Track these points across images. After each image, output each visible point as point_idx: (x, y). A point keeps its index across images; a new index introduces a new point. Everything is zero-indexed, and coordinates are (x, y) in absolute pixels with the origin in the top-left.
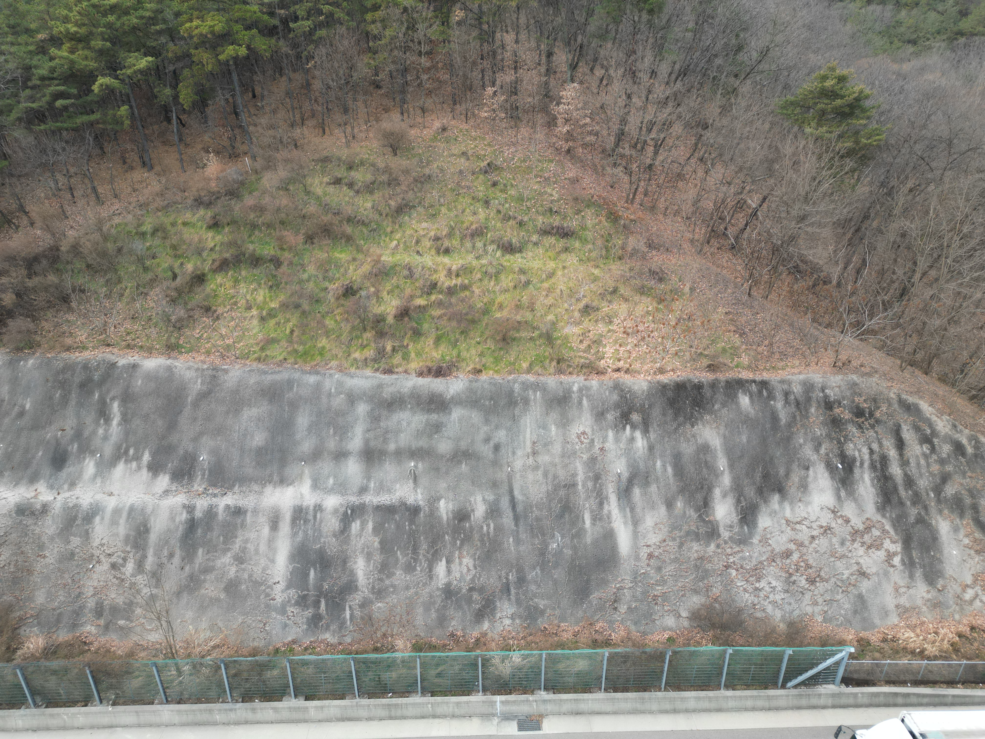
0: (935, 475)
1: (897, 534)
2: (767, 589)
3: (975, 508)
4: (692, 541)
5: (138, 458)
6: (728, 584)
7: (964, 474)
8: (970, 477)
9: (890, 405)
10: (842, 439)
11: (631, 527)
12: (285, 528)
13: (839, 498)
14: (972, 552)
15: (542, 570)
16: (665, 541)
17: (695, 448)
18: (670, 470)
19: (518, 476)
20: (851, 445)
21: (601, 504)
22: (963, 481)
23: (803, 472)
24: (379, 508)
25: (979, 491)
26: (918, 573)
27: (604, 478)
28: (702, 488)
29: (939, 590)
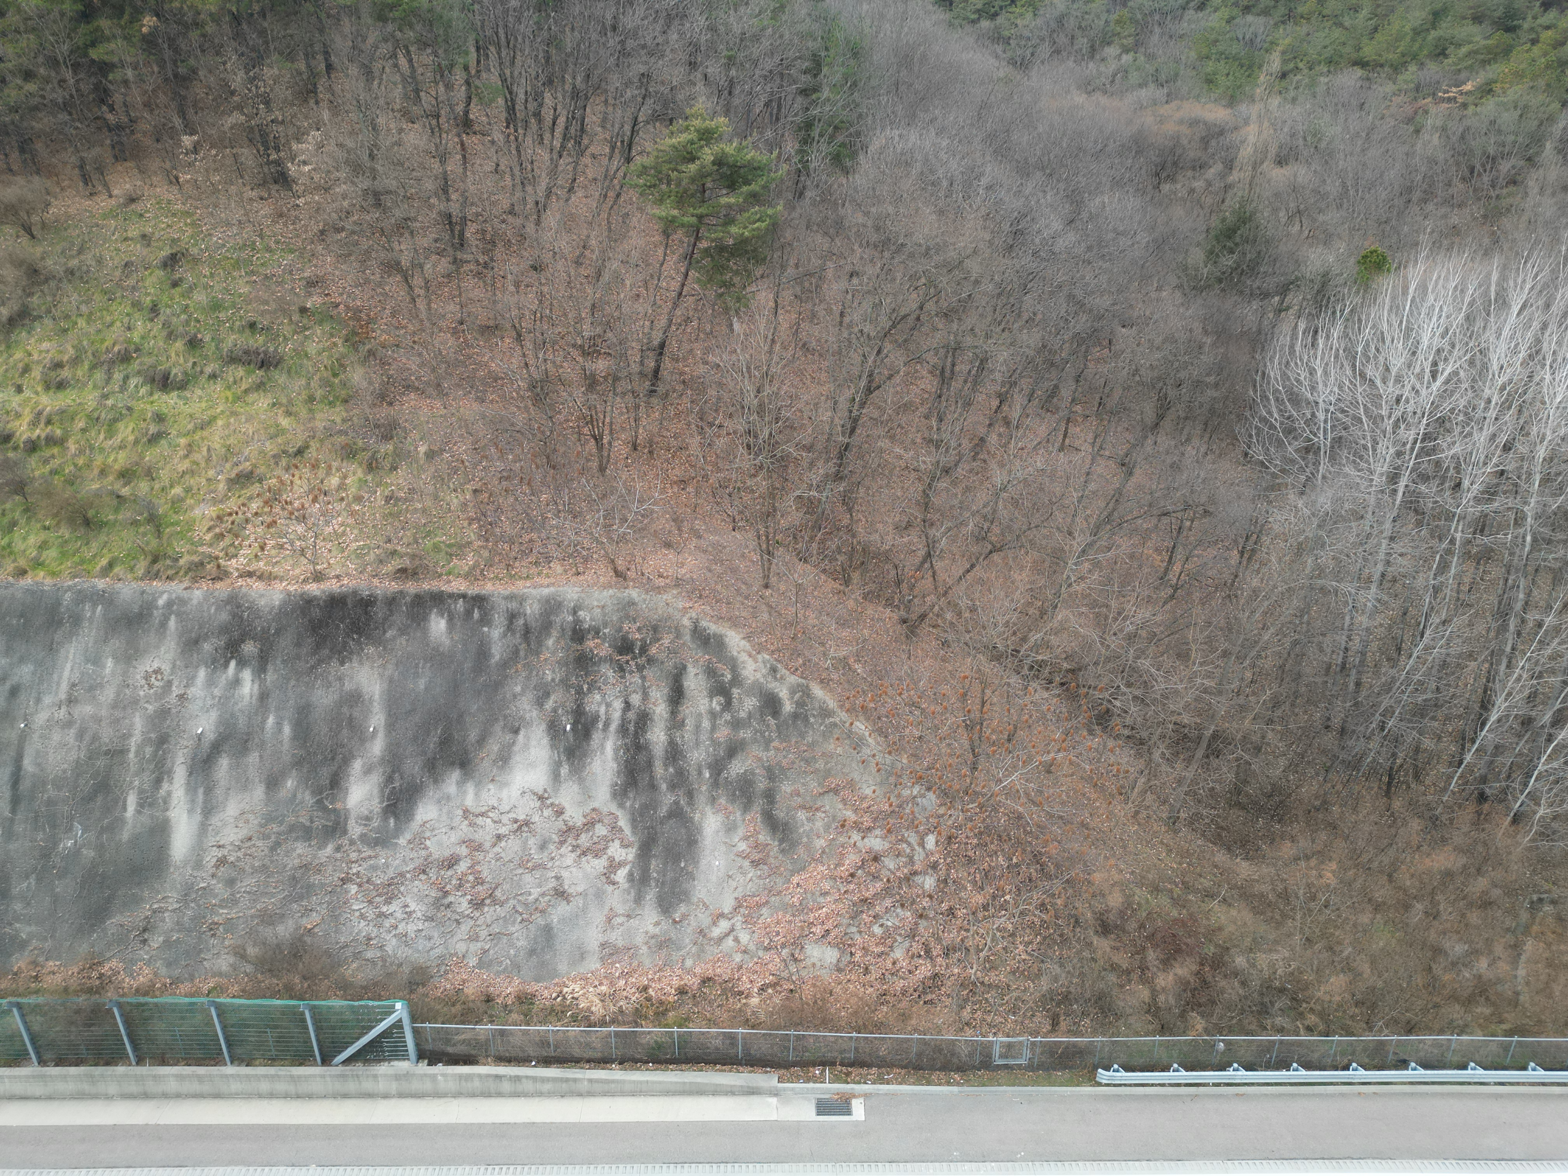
0: (719, 744)
1: (634, 833)
2: (399, 915)
3: (770, 796)
4: (296, 839)
6: (337, 909)
7: (767, 743)
8: (777, 749)
9: (678, 636)
10: (585, 687)
11: (198, 817)
13: (556, 776)
14: (746, 863)
15: (39, 880)
16: (250, 839)
17: (336, 697)
18: (287, 730)
19: (36, 737)
20: (598, 697)
21: (158, 782)
22: (764, 755)
23: (508, 737)
25: (783, 770)
26: (651, 895)
27: (173, 742)
28: (333, 759)
29: (675, 922)
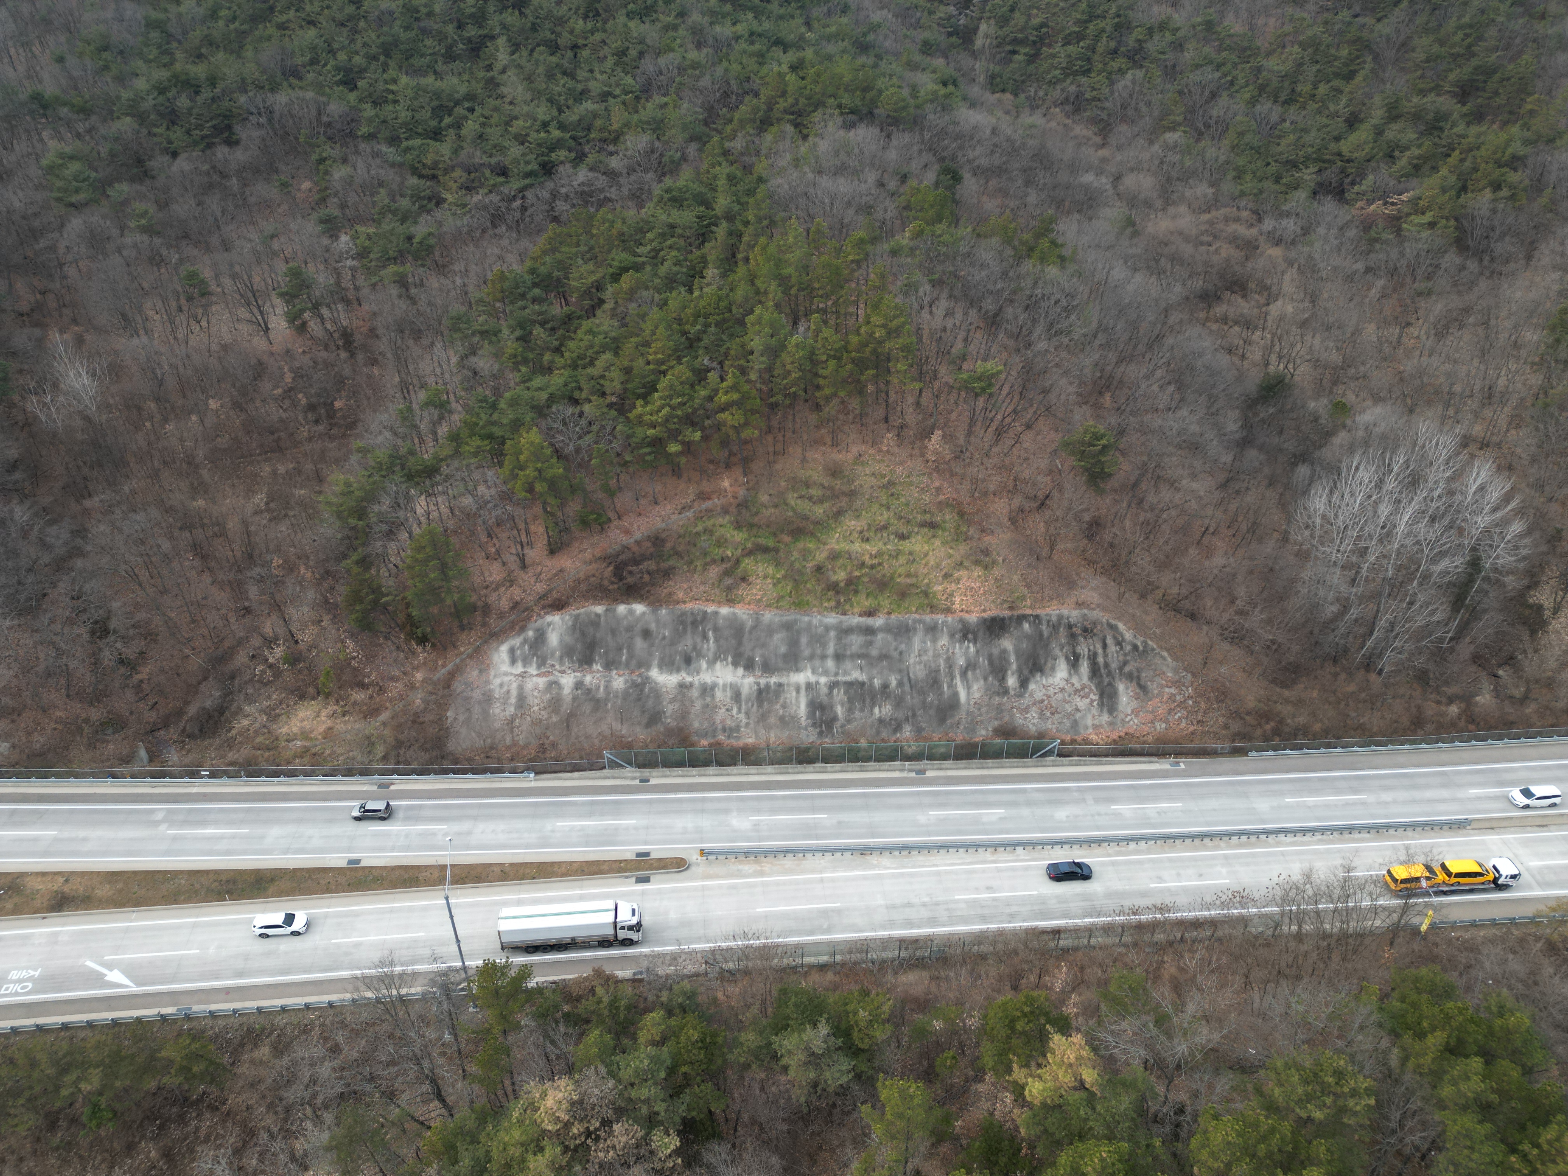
0: (1120, 661)
1: (1097, 691)
2: (1031, 717)
4: (995, 696)
5: (726, 659)
6: (1012, 716)
7: (1136, 660)
8: (1139, 662)
9: (1102, 625)
10: (1075, 644)
11: (966, 690)
12: (803, 692)
13: (1070, 674)
14: (1133, 699)
15: (924, 710)
16: (982, 696)
17: (999, 651)
18: (986, 662)
19: (912, 667)
20: (1079, 647)
21: (952, 679)
22: (1135, 665)
23: (1053, 662)
24: (846, 683)
25: (1142, 669)
26: (1105, 709)
27: (954, 667)
28: (1002, 670)
29: (1114, 717)
